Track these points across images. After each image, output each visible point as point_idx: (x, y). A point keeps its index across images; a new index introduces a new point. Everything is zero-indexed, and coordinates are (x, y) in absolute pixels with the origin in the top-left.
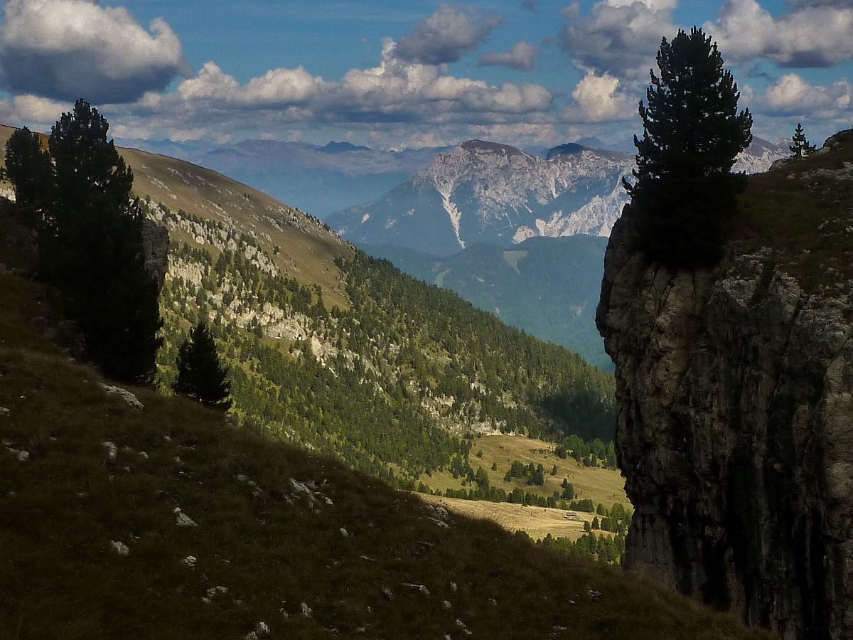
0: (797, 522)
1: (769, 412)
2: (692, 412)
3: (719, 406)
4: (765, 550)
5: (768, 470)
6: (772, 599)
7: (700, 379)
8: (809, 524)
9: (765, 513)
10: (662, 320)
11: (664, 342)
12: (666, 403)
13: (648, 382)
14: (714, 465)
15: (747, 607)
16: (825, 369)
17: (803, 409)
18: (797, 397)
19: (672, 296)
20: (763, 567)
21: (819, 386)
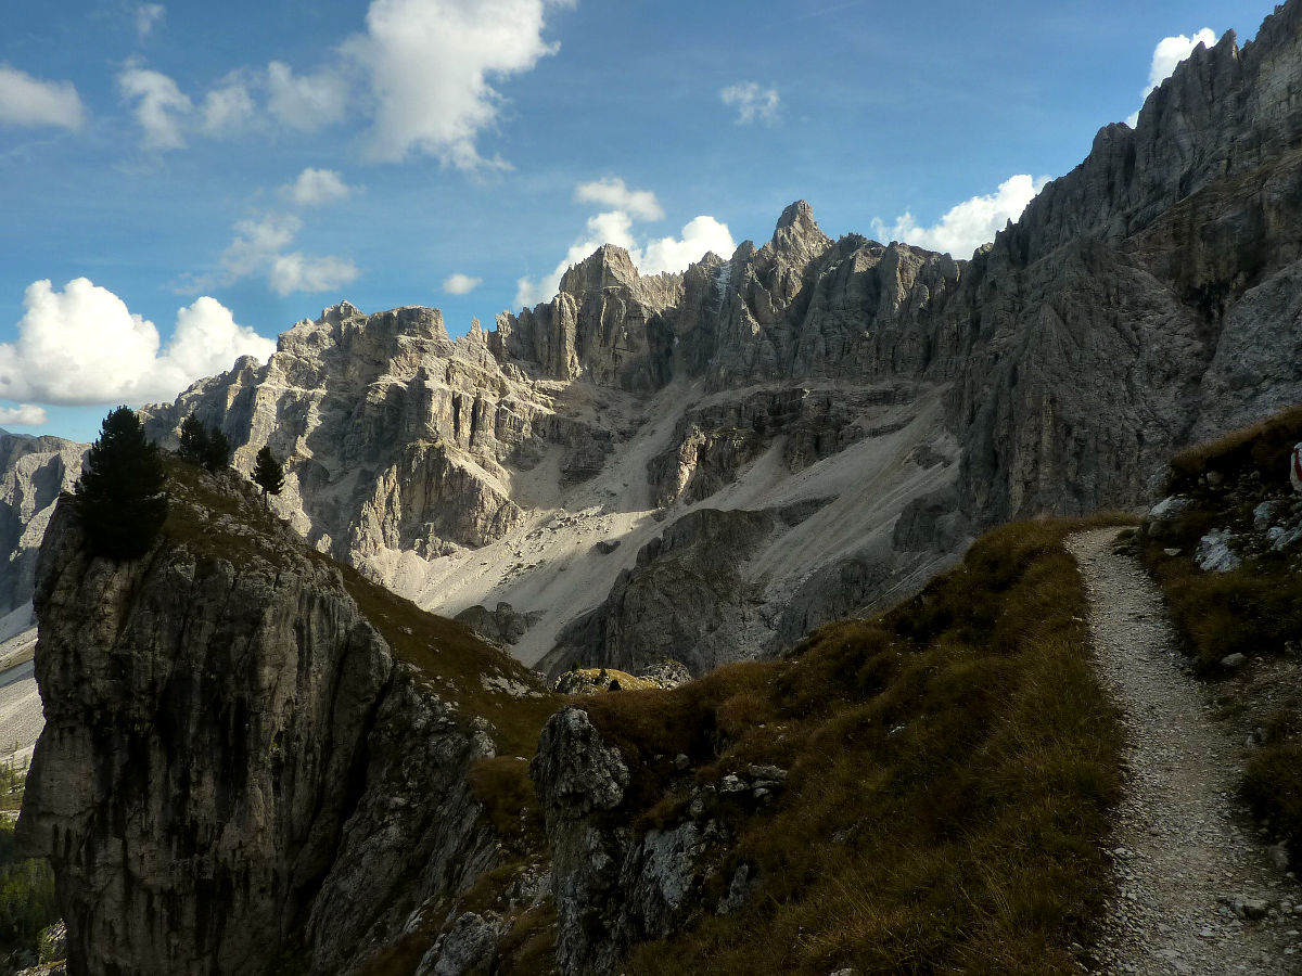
0: (224, 707)
1: (208, 645)
2: (135, 653)
3: (164, 645)
4: (192, 730)
5: (206, 681)
6: (192, 760)
7: (145, 630)
8: (233, 709)
9: (198, 707)
10: (109, 595)
11: (108, 610)
12: (108, 649)
13: (91, 637)
14: (153, 684)
15: (168, 769)
16: (264, 614)
17: (241, 640)
18: (237, 632)
19: (116, 578)
20: (189, 742)
21: (256, 623)
